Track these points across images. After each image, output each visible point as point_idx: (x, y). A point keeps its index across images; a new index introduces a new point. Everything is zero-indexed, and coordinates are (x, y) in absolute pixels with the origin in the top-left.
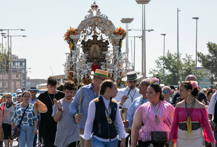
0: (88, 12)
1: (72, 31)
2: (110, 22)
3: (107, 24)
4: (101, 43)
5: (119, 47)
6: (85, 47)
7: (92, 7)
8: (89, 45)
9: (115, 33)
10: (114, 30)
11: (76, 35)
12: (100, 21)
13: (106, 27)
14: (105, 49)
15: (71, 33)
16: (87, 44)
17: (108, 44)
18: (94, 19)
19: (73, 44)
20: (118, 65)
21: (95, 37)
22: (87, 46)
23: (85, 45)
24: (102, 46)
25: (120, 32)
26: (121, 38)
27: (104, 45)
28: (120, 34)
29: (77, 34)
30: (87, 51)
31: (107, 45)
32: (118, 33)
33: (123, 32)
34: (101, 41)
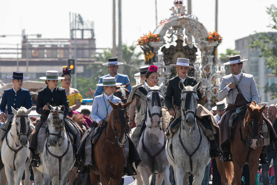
0: (170, 9)
1: (152, 38)
2: (201, 25)
3: (198, 27)
4: (187, 50)
5: (213, 57)
6: (166, 55)
7: (175, 3)
8: (171, 52)
9: (207, 39)
10: (207, 35)
11: (157, 42)
12: (188, 23)
13: (197, 31)
14: (192, 57)
15: (151, 40)
16: (168, 51)
17: (197, 51)
18: (180, 21)
19: (154, 53)
20: (212, 80)
21: (179, 41)
22: (168, 54)
23: (167, 52)
24: (189, 54)
25: (215, 38)
26: (216, 45)
27: (192, 53)
28: (215, 40)
29: (158, 40)
30: (168, 61)
31: (195, 53)
32: (212, 39)
33: (218, 37)
34: (187, 47)
